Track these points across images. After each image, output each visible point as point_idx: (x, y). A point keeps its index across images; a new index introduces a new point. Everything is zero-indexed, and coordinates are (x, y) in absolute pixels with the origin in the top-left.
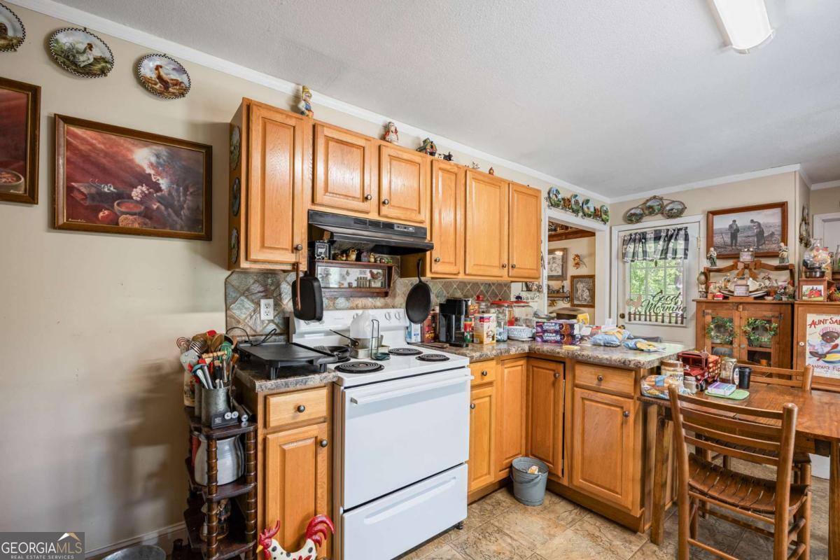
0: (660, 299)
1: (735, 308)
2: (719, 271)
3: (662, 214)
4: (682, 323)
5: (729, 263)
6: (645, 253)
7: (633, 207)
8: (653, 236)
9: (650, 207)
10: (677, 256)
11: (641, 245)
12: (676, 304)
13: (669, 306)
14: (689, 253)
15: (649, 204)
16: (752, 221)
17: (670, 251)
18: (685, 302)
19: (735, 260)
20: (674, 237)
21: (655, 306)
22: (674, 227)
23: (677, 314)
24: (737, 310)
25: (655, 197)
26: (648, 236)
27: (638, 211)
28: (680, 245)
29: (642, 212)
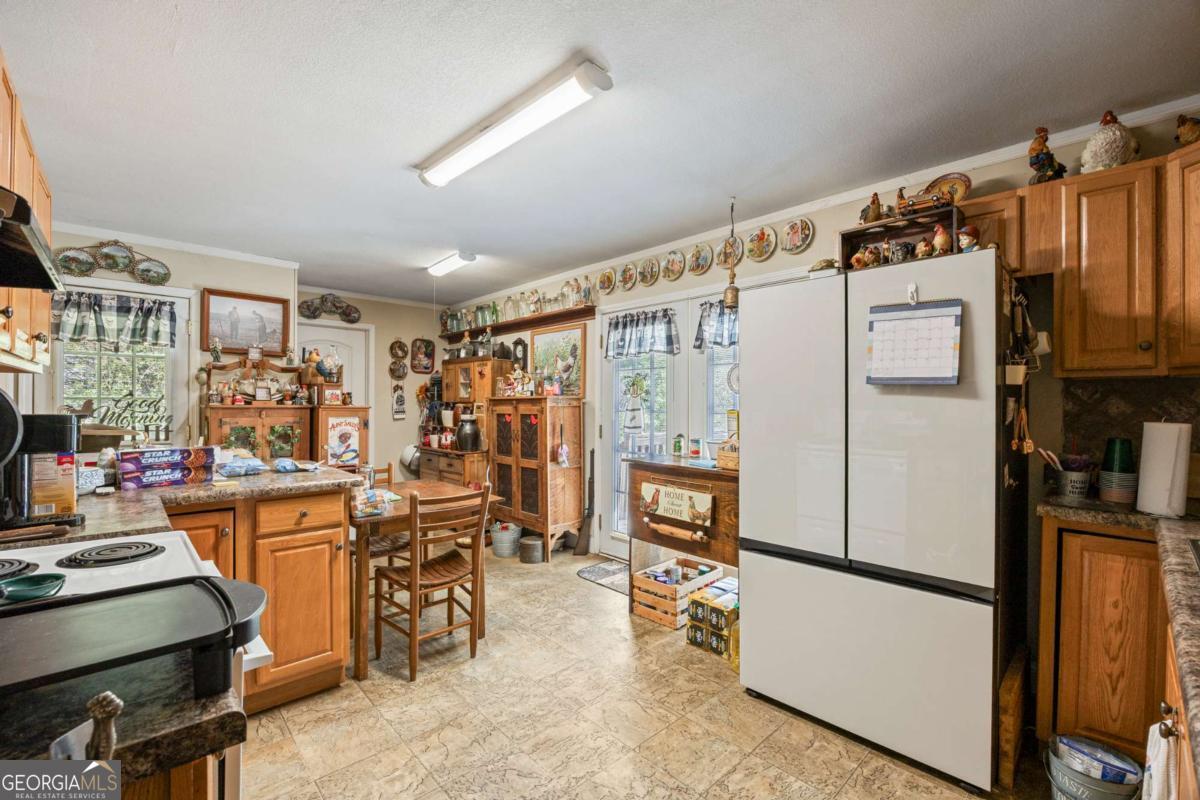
0: (129, 405)
1: (257, 414)
2: (222, 368)
3: (132, 273)
4: (167, 438)
5: (235, 359)
6: (100, 330)
7: (73, 245)
8: (114, 303)
9: (107, 256)
10: (159, 342)
11: (92, 316)
12: (156, 411)
13: (145, 415)
14: (177, 339)
15: (105, 250)
16: (254, 312)
17: (150, 332)
18: (169, 408)
19: (242, 357)
20: (154, 312)
21: (120, 415)
22: (154, 298)
23: (158, 428)
24: (260, 416)
25: (116, 243)
26: (106, 303)
27: (83, 256)
28: (164, 325)
29: (91, 260)
